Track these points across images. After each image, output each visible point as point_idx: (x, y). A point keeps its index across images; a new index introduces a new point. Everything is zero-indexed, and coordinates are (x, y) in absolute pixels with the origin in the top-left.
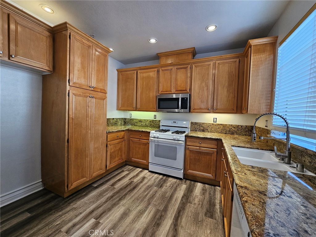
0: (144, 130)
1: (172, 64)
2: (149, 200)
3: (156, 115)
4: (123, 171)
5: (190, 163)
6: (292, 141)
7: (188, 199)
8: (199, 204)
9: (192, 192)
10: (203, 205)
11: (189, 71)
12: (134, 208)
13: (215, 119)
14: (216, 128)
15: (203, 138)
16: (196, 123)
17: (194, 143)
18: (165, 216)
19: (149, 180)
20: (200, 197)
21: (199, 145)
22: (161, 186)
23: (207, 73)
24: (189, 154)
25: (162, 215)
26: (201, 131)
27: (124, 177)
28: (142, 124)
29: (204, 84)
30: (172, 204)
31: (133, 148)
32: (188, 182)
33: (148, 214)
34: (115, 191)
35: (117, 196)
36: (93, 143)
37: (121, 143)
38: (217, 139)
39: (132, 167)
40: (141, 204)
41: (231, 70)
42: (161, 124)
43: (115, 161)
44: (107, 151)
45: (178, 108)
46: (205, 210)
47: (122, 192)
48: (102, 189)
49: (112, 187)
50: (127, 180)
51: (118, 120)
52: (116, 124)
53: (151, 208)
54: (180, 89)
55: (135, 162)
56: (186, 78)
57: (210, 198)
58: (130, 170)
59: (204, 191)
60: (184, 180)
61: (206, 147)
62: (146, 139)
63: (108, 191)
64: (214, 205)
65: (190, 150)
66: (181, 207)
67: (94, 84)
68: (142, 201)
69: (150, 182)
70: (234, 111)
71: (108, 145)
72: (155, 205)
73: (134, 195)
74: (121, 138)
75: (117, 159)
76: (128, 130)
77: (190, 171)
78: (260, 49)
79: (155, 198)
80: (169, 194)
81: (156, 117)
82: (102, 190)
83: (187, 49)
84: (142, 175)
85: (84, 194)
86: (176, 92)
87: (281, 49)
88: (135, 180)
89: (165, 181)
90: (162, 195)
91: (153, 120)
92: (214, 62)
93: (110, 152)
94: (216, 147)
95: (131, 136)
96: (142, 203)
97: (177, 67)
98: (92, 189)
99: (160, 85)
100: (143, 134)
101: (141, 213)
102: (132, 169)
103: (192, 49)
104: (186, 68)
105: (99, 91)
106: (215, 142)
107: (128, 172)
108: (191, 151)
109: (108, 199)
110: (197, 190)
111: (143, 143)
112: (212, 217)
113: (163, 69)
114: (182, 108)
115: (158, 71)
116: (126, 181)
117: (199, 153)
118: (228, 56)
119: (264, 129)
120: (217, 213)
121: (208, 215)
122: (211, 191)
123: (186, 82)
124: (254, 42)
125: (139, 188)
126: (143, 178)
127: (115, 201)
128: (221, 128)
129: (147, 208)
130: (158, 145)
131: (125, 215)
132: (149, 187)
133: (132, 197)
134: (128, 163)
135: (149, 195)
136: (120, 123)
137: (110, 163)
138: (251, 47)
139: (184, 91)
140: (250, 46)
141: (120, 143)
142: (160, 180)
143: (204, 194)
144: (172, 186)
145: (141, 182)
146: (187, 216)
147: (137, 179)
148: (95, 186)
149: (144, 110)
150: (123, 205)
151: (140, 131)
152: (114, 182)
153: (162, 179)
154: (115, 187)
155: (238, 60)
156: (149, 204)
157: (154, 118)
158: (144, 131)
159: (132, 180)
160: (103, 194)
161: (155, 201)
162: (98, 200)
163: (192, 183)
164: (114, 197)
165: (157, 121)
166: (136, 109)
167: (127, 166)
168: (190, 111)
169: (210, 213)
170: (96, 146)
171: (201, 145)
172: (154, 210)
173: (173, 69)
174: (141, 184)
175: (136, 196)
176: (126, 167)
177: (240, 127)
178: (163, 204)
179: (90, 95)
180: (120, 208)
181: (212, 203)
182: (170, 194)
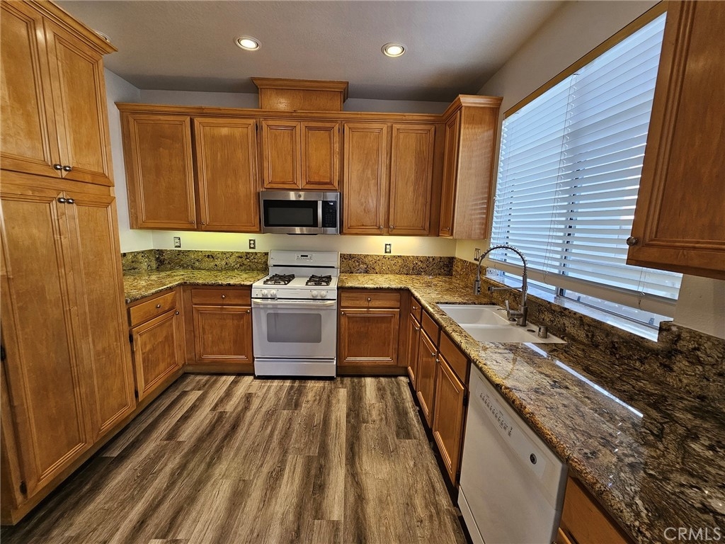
0: (232, 282)
1: (294, 114)
2: (281, 443)
3: (254, 241)
4: (184, 393)
5: (350, 342)
6: (530, 291)
7: (358, 415)
8: (381, 419)
9: (361, 399)
10: (389, 418)
11: (337, 139)
12: (253, 473)
13: (388, 247)
14: (390, 265)
15: (374, 289)
16: (351, 257)
17: (358, 302)
18: (327, 466)
19: (264, 399)
20: (377, 405)
21: (366, 304)
22: (297, 405)
23: (375, 148)
24: (347, 324)
25: (321, 465)
26: (361, 273)
27: (194, 408)
28: (218, 263)
29: (370, 172)
30: (332, 436)
31: (203, 328)
32: (347, 381)
33: (291, 474)
34: (186, 448)
35: (196, 460)
36: (90, 339)
37: (167, 324)
38: (400, 289)
39: (206, 378)
40: (268, 458)
41: (420, 148)
42: (271, 262)
43: (157, 372)
44: (133, 353)
45: (315, 224)
46: (394, 428)
47: (205, 445)
48: (144, 456)
49: (172, 442)
50: (205, 413)
51: (140, 257)
52: (134, 269)
53: (293, 458)
54: (317, 179)
55: (214, 362)
56: (331, 154)
57: (395, 401)
58: (204, 386)
59: (381, 390)
60: (339, 379)
61: (379, 308)
62: (240, 302)
63: (163, 456)
64: (406, 413)
65: (349, 317)
66: (353, 436)
67: (67, 158)
68: (266, 450)
69: (266, 402)
70: (425, 232)
71: (135, 337)
72: (299, 451)
73: (242, 443)
74: (167, 309)
75: (162, 366)
76: (183, 285)
77: (349, 359)
78: (477, 116)
79: (294, 435)
80: (318, 418)
81: (254, 244)
82: (144, 460)
83: (330, 82)
84: (241, 391)
85: (87, 487)
86: (308, 187)
87: (507, 124)
88: (230, 407)
89: (300, 392)
90: (306, 424)
91: (248, 253)
92: (389, 124)
93: (143, 354)
94: (399, 303)
95: (195, 301)
96: (269, 455)
97: (306, 124)
98: (108, 468)
99: (265, 165)
100: (231, 292)
101: (275, 478)
102: (207, 381)
103: (342, 86)
104: (329, 130)
105: (88, 178)
106: (397, 295)
107: (201, 392)
108: (351, 319)
109: (176, 476)
110: (368, 393)
111: (232, 314)
112: (408, 435)
113: (270, 123)
114: (324, 225)
115: (258, 128)
116: (203, 416)
117: (367, 320)
118: (416, 116)
119: (473, 264)
120: (415, 426)
121: (402, 436)
122: (392, 388)
123: (331, 165)
124: (467, 100)
125: (247, 423)
126: (247, 398)
127: (198, 473)
128: (400, 264)
129: (283, 462)
130: (276, 315)
131: (237, 498)
132: (271, 414)
133: (239, 449)
134: (190, 369)
135: (276, 433)
136: (144, 266)
137: (146, 382)
138: (460, 109)
139: (326, 186)
140: (460, 107)
141: (166, 322)
142: (289, 393)
143: (383, 398)
144: (320, 399)
145: (246, 408)
146: (368, 450)
147: (231, 402)
148: (115, 454)
149: (225, 228)
150: (224, 476)
151: (222, 285)
152: (170, 427)
153: (292, 387)
154: (181, 439)
155: (433, 129)
156: (285, 452)
157: (250, 248)
158: (234, 286)
159: (220, 410)
160: (153, 467)
161: (296, 441)
162: (143, 489)
163: (356, 380)
164: (191, 466)
165: (259, 255)
166: (199, 227)
167: (192, 377)
168: (341, 232)
169: (404, 431)
170: (99, 347)
171: (370, 305)
172: (300, 461)
173: (298, 128)
174: (249, 414)
175: (248, 443)
176: (188, 380)
177: (431, 260)
178: (314, 441)
179: (61, 196)
180: (218, 486)
181: (401, 411)
182: (320, 417)
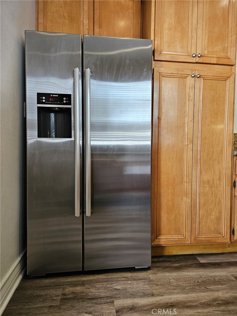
63: (222, 284)
67: (201, 48)
82: (211, 277)
105: (214, 61)
148: (202, 262)
160: (210, 285)
